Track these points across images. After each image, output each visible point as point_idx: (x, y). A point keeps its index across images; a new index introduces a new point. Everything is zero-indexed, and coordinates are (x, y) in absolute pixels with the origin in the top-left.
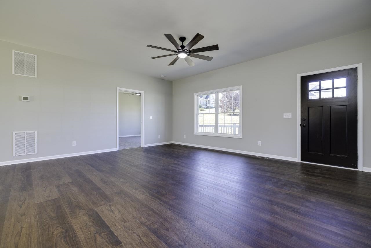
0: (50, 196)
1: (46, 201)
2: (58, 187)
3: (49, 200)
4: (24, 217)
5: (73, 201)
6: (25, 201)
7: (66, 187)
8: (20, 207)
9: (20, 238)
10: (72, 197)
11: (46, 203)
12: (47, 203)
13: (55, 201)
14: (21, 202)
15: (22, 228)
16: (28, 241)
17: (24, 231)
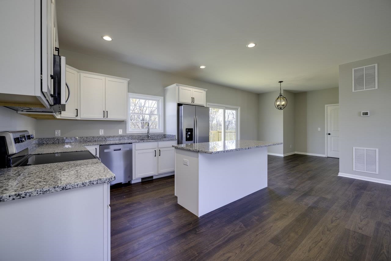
0: (363, 229)
1: (355, 232)
2: (379, 224)
3: (358, 233)
4: (328, 232)
5: (383, 252)
6: (338, 219)
7: (389, 231)
8: (331, 222)
9: (315, 247)
10: (386, 247)
11: (353, 233)
12: (354, 235)
13: (364, 238)
14: (335, 218)
15: (321, 240)
16: (317, 254)
17: (320, 244)
